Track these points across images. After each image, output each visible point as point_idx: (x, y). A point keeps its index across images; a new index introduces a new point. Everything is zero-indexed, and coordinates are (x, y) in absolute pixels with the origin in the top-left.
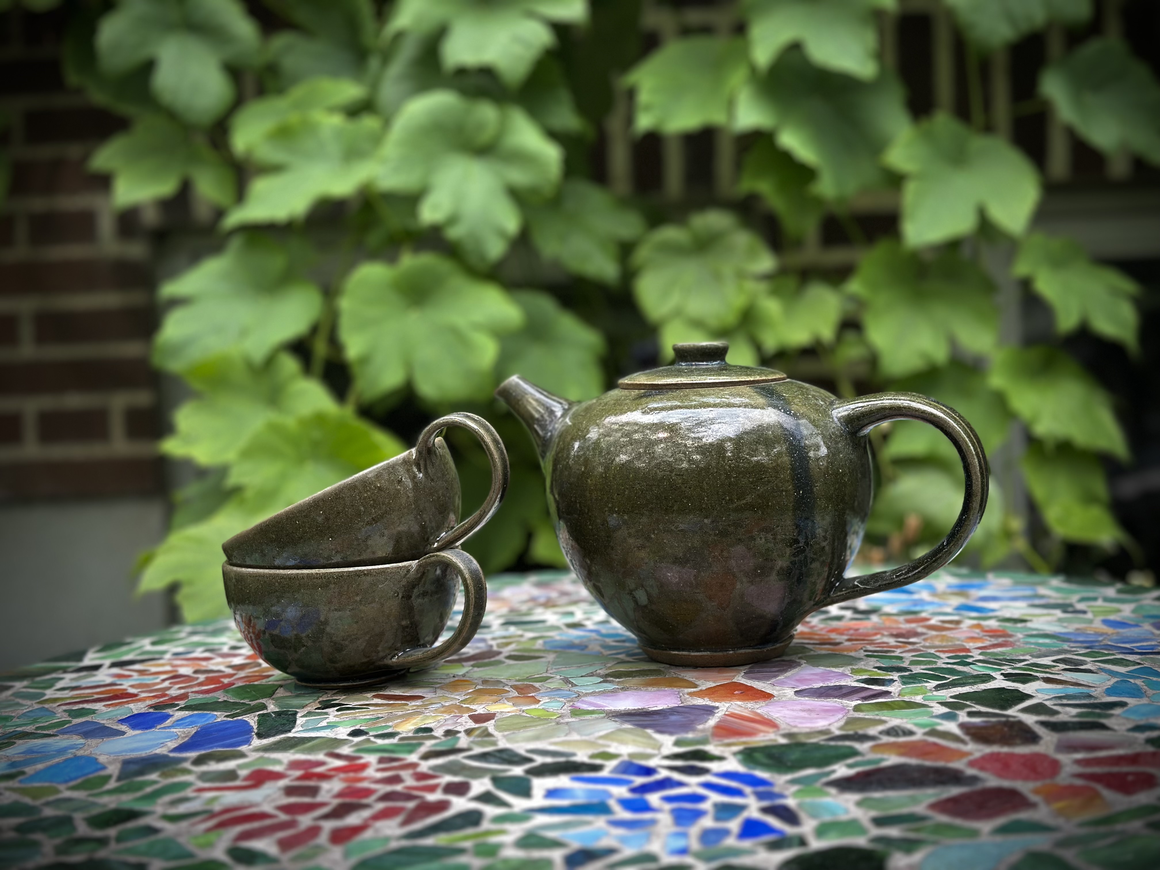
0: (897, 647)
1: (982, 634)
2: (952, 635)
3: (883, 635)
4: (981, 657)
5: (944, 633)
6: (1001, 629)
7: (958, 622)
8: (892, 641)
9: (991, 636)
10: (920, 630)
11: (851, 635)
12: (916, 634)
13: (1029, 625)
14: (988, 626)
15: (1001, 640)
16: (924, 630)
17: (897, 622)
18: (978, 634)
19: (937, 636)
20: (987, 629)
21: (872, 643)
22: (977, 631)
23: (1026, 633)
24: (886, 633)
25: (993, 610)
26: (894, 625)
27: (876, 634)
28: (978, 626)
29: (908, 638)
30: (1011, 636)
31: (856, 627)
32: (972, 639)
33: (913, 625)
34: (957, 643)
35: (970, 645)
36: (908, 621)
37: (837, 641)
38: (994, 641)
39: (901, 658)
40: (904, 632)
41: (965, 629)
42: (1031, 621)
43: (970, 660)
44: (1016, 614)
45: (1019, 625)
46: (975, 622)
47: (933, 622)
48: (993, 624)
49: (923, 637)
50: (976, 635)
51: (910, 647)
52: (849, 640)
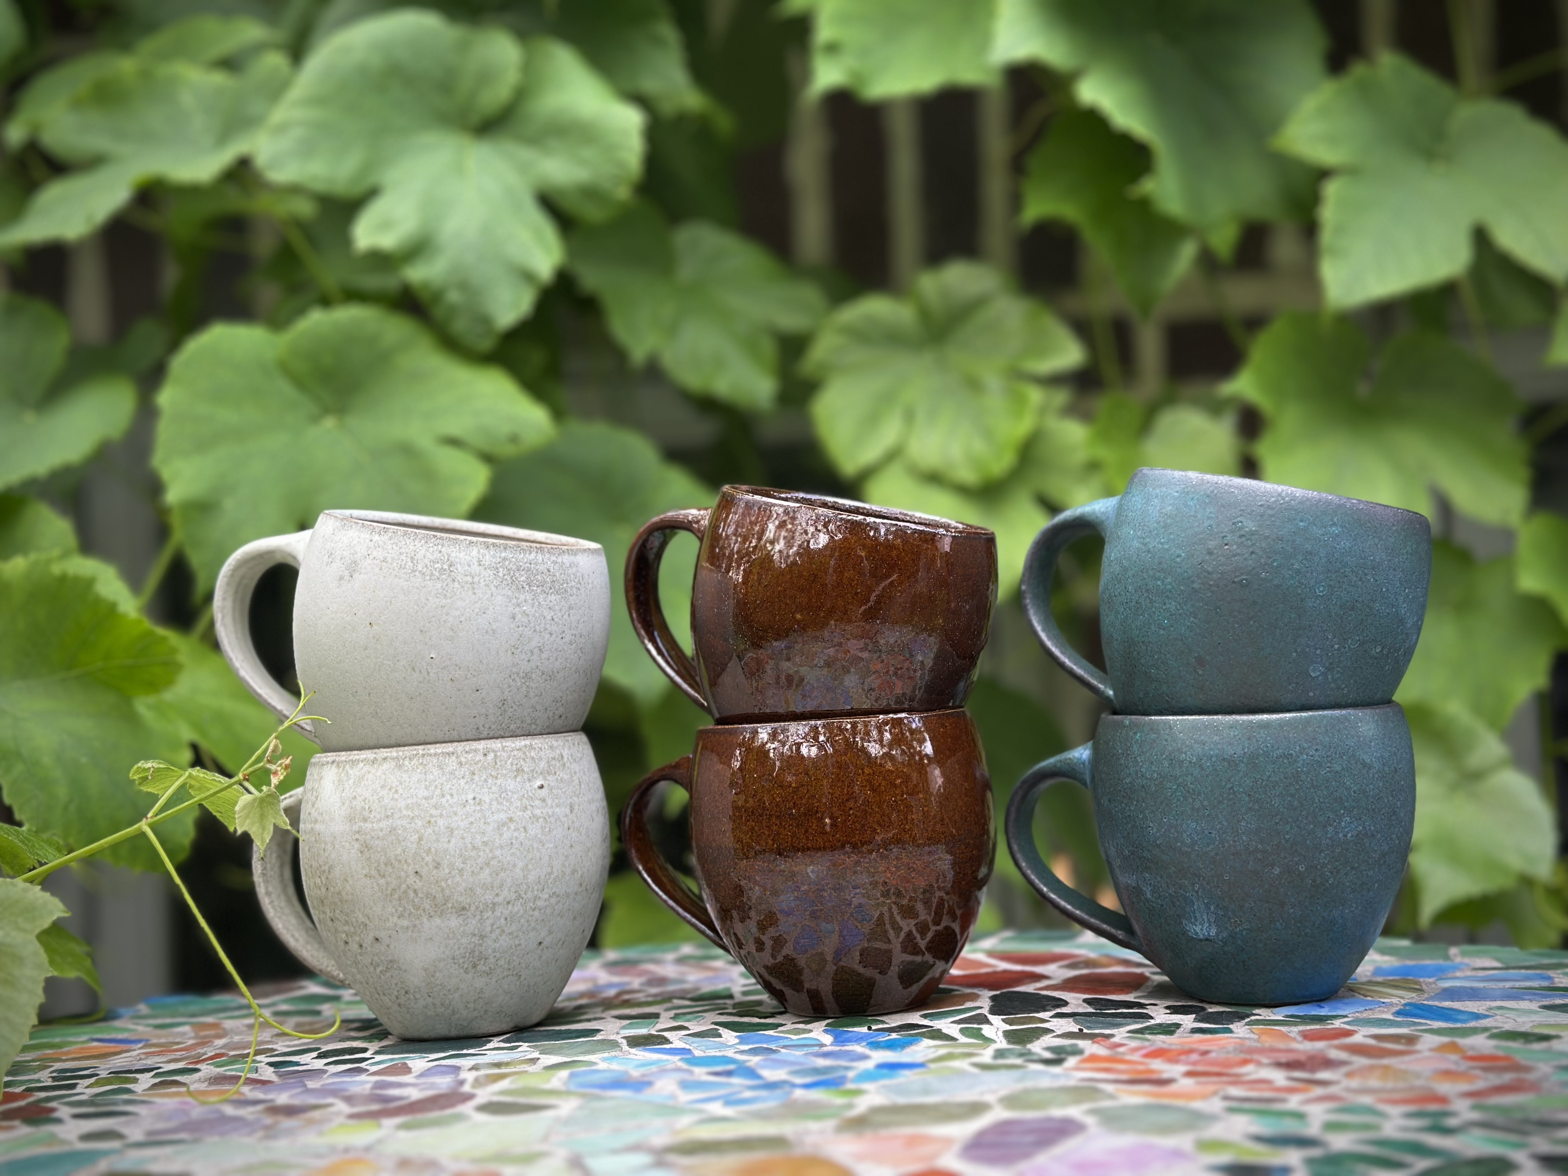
0: (1291, 1090)
1: (1464, 1065)
2: (1403, 1067)
3: (1259, 1064)
4: (1475, 1116)
5: (1386, 1061)
6: (1500, 1053)
7: (1411, 1040)
8: (1279, 1077)
9: (1485, 1069)
10: (1335, 1054)
11: (1194, 1063)
12: (1328, 1064)
13: (1555, 1045)
14: (1472, 1048)
15: (1507, 1078)
16: (1343, 1055)
17: (1285, 1036)
18: (1456, 1063)
19: (1372, 1068)
20: (1471, 1053)
21: (1237, 1081)
22: (1454, 1057)
23: (1556, 1063)
24: (1265, 1060)
25: (1477, 1016)
26: (1281, 1045)
27: (1245, 1062)
28: (1453, 1047)
29: (1313, 1070)
30: (1527, 1069)
31: (1204, 1048)
32: (1448, 1074)
33: (1320, 1045)
34: (1419, 1083)
35: (1444, 1088)
36: (1308, 1037)
37: (1165, 1076)
38: (1494, 1080)
39: (1299, 1116)
40: (1303, 1058)
41: (1427, 1054)
42: (1557, 1037)
43: (1452, 1122)
44: (1525, 1024)
45: (1537, 1046)
46: (1445, 1039)
47: (1360, 1037)
48: (1481, 1043)
49: (1344, 1069)
50: (1452, 1067)
51: (1318, 1091)
52: (1189, 1074)
